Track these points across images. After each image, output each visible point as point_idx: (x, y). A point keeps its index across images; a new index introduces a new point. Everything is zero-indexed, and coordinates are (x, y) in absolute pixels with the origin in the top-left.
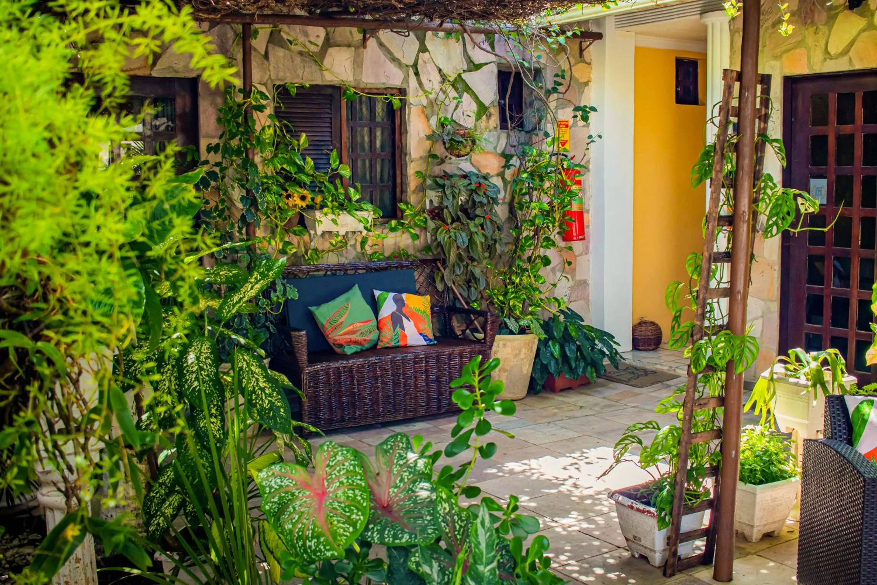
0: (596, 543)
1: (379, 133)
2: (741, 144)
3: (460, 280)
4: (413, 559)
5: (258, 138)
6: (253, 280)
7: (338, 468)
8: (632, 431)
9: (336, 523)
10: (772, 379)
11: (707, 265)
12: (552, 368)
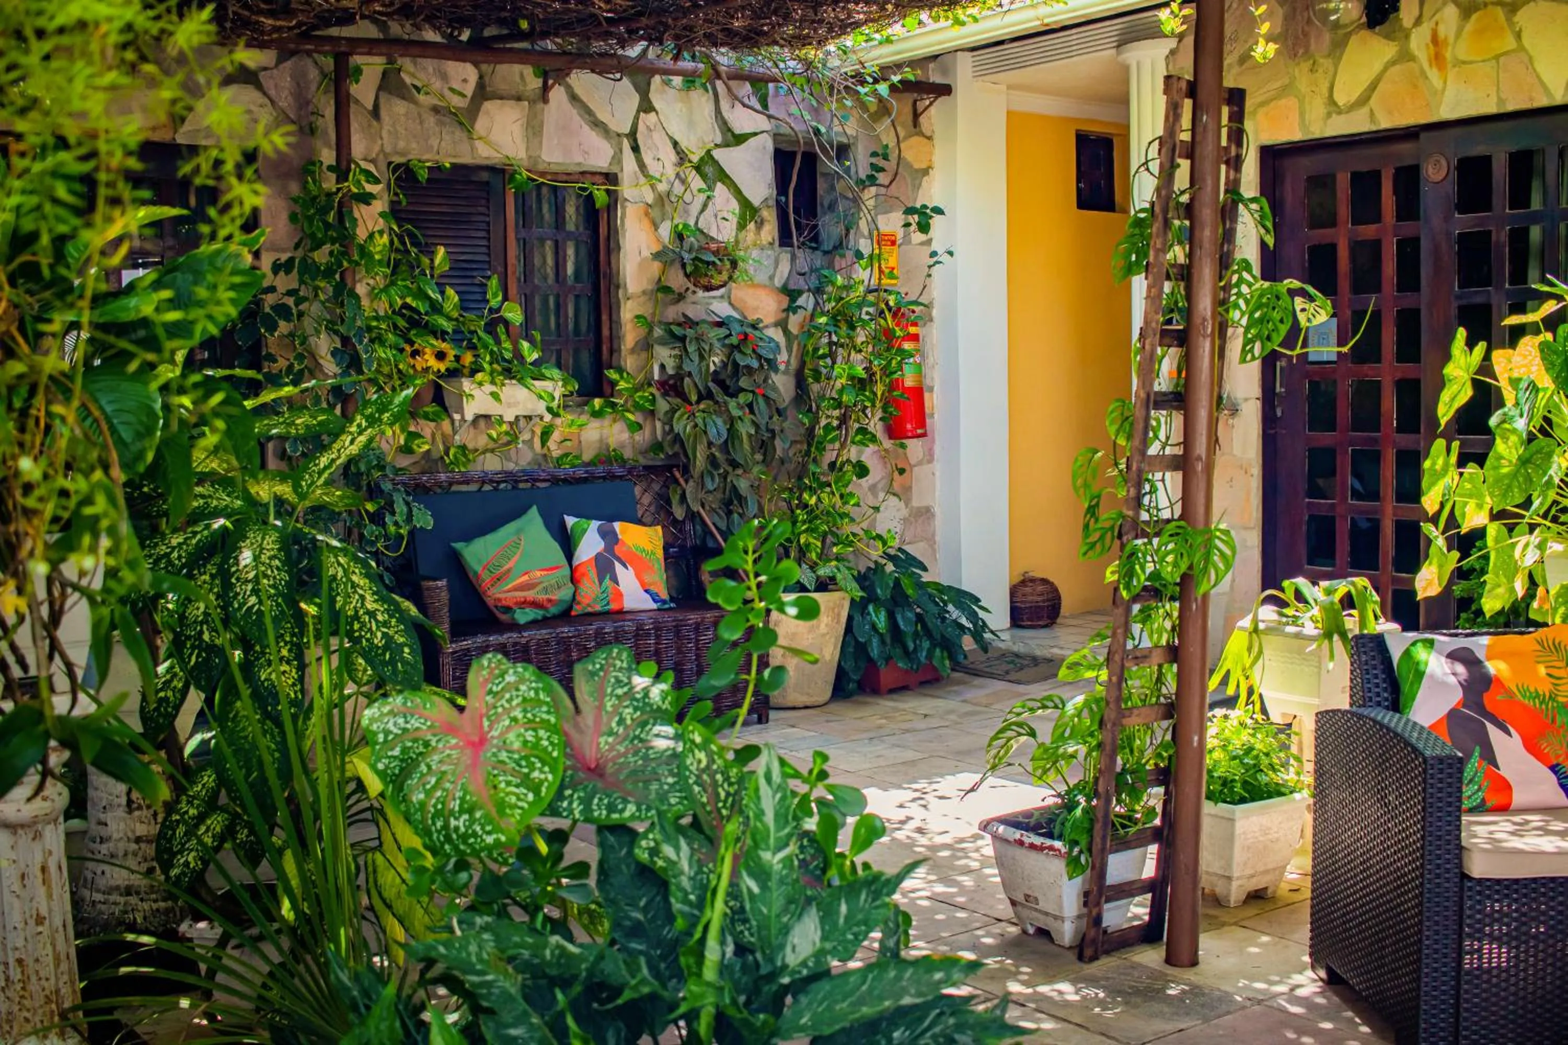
0: (961, 915)
1: (571, 252)
2: (1197, 204)
3: (714, 500)
4: (644, 843)
5: (362, 249)
6: (354, 429)
7: (507, 696)
8: (1019, 714)
9: (503, 785)
10: (1256, 630)
11: (1143, 413)
12: (875, 650)
